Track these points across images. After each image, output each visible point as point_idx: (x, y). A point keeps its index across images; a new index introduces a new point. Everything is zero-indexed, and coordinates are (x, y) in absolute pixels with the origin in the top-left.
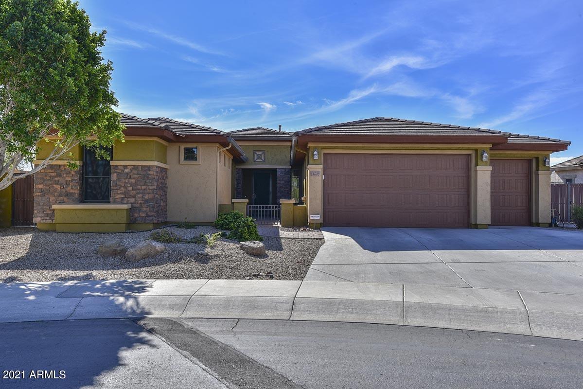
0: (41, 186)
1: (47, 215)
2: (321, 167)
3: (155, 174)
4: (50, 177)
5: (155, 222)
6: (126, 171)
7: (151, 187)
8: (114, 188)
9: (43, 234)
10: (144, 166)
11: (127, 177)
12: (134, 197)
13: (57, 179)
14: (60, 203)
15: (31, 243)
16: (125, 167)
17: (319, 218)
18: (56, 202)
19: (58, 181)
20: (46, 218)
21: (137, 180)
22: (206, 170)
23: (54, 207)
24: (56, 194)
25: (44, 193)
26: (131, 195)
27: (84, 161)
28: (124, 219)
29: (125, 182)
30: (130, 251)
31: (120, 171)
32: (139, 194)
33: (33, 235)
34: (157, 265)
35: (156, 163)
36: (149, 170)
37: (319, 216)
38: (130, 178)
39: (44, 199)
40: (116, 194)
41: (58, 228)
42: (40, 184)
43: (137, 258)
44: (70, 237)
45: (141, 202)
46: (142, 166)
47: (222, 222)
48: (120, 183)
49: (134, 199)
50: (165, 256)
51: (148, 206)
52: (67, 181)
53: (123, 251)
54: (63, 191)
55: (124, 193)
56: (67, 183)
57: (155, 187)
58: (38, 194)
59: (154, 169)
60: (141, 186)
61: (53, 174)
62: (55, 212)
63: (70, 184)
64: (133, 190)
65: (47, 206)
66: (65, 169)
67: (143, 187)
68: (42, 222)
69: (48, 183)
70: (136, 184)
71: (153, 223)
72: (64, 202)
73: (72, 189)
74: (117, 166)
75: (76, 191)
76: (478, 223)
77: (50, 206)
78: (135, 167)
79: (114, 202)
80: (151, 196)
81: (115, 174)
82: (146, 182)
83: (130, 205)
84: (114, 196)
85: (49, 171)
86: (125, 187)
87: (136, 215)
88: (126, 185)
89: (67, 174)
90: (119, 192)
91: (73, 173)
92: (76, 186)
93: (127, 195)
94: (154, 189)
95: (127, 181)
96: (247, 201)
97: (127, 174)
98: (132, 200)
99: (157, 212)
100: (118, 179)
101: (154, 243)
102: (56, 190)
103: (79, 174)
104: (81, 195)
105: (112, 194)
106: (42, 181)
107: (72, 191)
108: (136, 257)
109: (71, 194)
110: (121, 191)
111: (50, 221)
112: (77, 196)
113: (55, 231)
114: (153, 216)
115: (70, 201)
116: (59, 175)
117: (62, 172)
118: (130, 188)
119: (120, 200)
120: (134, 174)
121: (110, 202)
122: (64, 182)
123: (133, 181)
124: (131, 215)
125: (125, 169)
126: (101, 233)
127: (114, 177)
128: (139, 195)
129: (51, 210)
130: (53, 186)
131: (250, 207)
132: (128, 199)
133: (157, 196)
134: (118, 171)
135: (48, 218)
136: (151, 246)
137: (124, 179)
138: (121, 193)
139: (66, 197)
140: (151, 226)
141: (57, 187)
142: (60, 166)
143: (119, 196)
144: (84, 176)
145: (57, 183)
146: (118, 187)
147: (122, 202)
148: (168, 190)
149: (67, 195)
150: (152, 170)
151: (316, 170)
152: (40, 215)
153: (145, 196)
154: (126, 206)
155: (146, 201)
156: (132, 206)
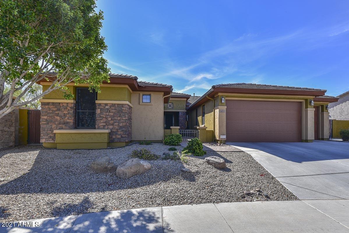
0: (45, 117)
1: (50, 137)
2: (226, 107)
3: (127, 109)
4: (53, 111)
5: (127, 141)
6: (107, 107)
7: (124, 118)
8: (99, 119)
9: (47, 151)
10: (120, 104)
11: (107, 111)
12: (113, 125)
13: (57, 112)
14: (59, 129)
15: (36, 159)
16: (106, 105)
17: (225, 137)
18: (57, 128)
19: (58, 114)
20: (50, 139)
21: (114, 113)
22: (156, 108)
23: (55, 131)
24: (56, 123)
25: (48, 122)
26: (110, 124)
27: (77, 100)
28: (106, 140)
29: (106, 115)
30: (120, 169)
31: (103, 108)
32: (116, 122)
33: (39, 152)
34: (149, 184)
35: (127, 103)
36: (123, 107)
37: (225, 136)
38: (110, 112)
39: (48, 126)
40: (100, 123)
41: (58, 146)
42: (45, 116)
43: (127, 176)
44: (67, 153)
45: (118, 128)
46: (118, 104)
47: (170, 140)
48: (103, 116)
49: (112, 126)
50: (154, 173)
51: (123, 131)
52: (64, 113)
53: (114, 169)
54: (62, 120)
55: (105, 122)
56: (65, 115)
57: (127, 118)
58: (43, 123)
59: (126, 106)
60: (117, 117)
61: (54, 109)
62: (56, 135)
63: (67, 116)
64: (111, 120)
65: (50, 131)
66: (63, 105)
67: (119, 118)
68: (47, 142)
69: (51, 115)
70: (114, 116)
71: (126, 142)
72: (62, 128)
73: (68, 119)
74: (100, 104)
75: (71, 121)
76: (308, 139)
77: (52, 131)
78: (113, 105)
79: (99, 128)
80: (124, 124)
81: (99, 110)
82: (120, 115)
83: (110, 130)
84: (98, 124)
85: (51, 107)
86: (107, 118)
87: (114, 137)
88: (107, 117)
89: (64, 109)
90: (102, 121)
91: (69, 108)
92: (71, 117)
93: (107, 123)
94: (126, 119)
95: (107, 114)
96: (179, 127)
97: (108, 109)
98: (111, 127)
99: (128, 134)
100: (101, 113)
101: (142, 162)
102: (57, 120)
103: (73, 109)
104: (75, 123)
105: (97, 122)
106: (47, 113)
107: (68, 121)
108: (126, 174)
109: (68, 123)
110: (103, 121)
111: (52, 141)
112: (72, 124)
113: (56, 148)
114: (126, 137)
115: (67, 127)
116: (59, 110)
117: (61, 108)
118: (110, 119)
119: (102, 127)
120: (112, 109)
121: (95, 128)
122: (62, 115)
123: (112, 114)
124: (110, 137)
125: (106, 106)
126: (90, 150)
127: (98, 111)
128: (116, 124)
129: (53, 134)
130: (54, 117)
131: (181, 131)
132: (108, 126)
133: (128, 124)
134: (101, 107)
135: (51, 139)
136: (139, 165)
137: (106, 113)
138: (103, 122)
139: (64, 125)
140: (124, 144)
141: (58, 118)
142: (59, 103)
143: (102, 124)
144: (77, 111)
145: (58, 115)
146: (101, 118)
147: (104, 128)
148: (132, 121)
149: (64, 124)
150: (125, 107)
151: (222, 109)
152: (45, 137)
153: (120, 124)
154: (107, 131)
155: (121, 127)
156: (111, 130)
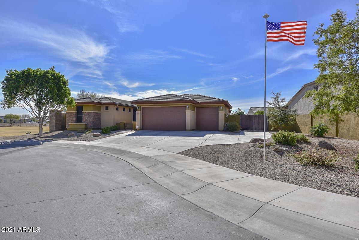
2: (140, 111)
3: (92, 114)
4: (70, 116)
7: (91, 118)
10: (90, 112)
14: (71, 123)
16: (86, 113)
21: (88, 116)
22: (111, 113)
23: (69, 124)
24: (71, 120)
25: (68, 120)
27: (77, 111)
28: (84, 127)
35: (92, 112)
37: (138, 126)
40: (84, 120)
42: (67, 117)
51: (91, 123)
60: (89, 118)
63: (74, 117)
68: (68, 128)
71: (92, 128)
74: (84, 113)
75: (75, 119)
78: (88, 113)
79: (83, 123)
85: (69, 114)
86: (86, 118)
87: (88, 126)
91: (74, 115)
93: (86, 120)
97: (86, 115)
98: (87, 122)
99: (94, 125)
100: (84, 116)
103: (76, 115)
111: (70, 128)
112: (75, 121)
113: (70, 130)
114: (92, 126)
122: (72, 117)
124: (86, 126)
127: (83, 115)
130: (70, 118)
133: (93, 121)
139: (73, 121)
142: (72, 113)
146: (84, 118)
147: (85, 122)
148: (101, 119)
152: (68, 126)
153: (90, 121)
154: (85, 124)
